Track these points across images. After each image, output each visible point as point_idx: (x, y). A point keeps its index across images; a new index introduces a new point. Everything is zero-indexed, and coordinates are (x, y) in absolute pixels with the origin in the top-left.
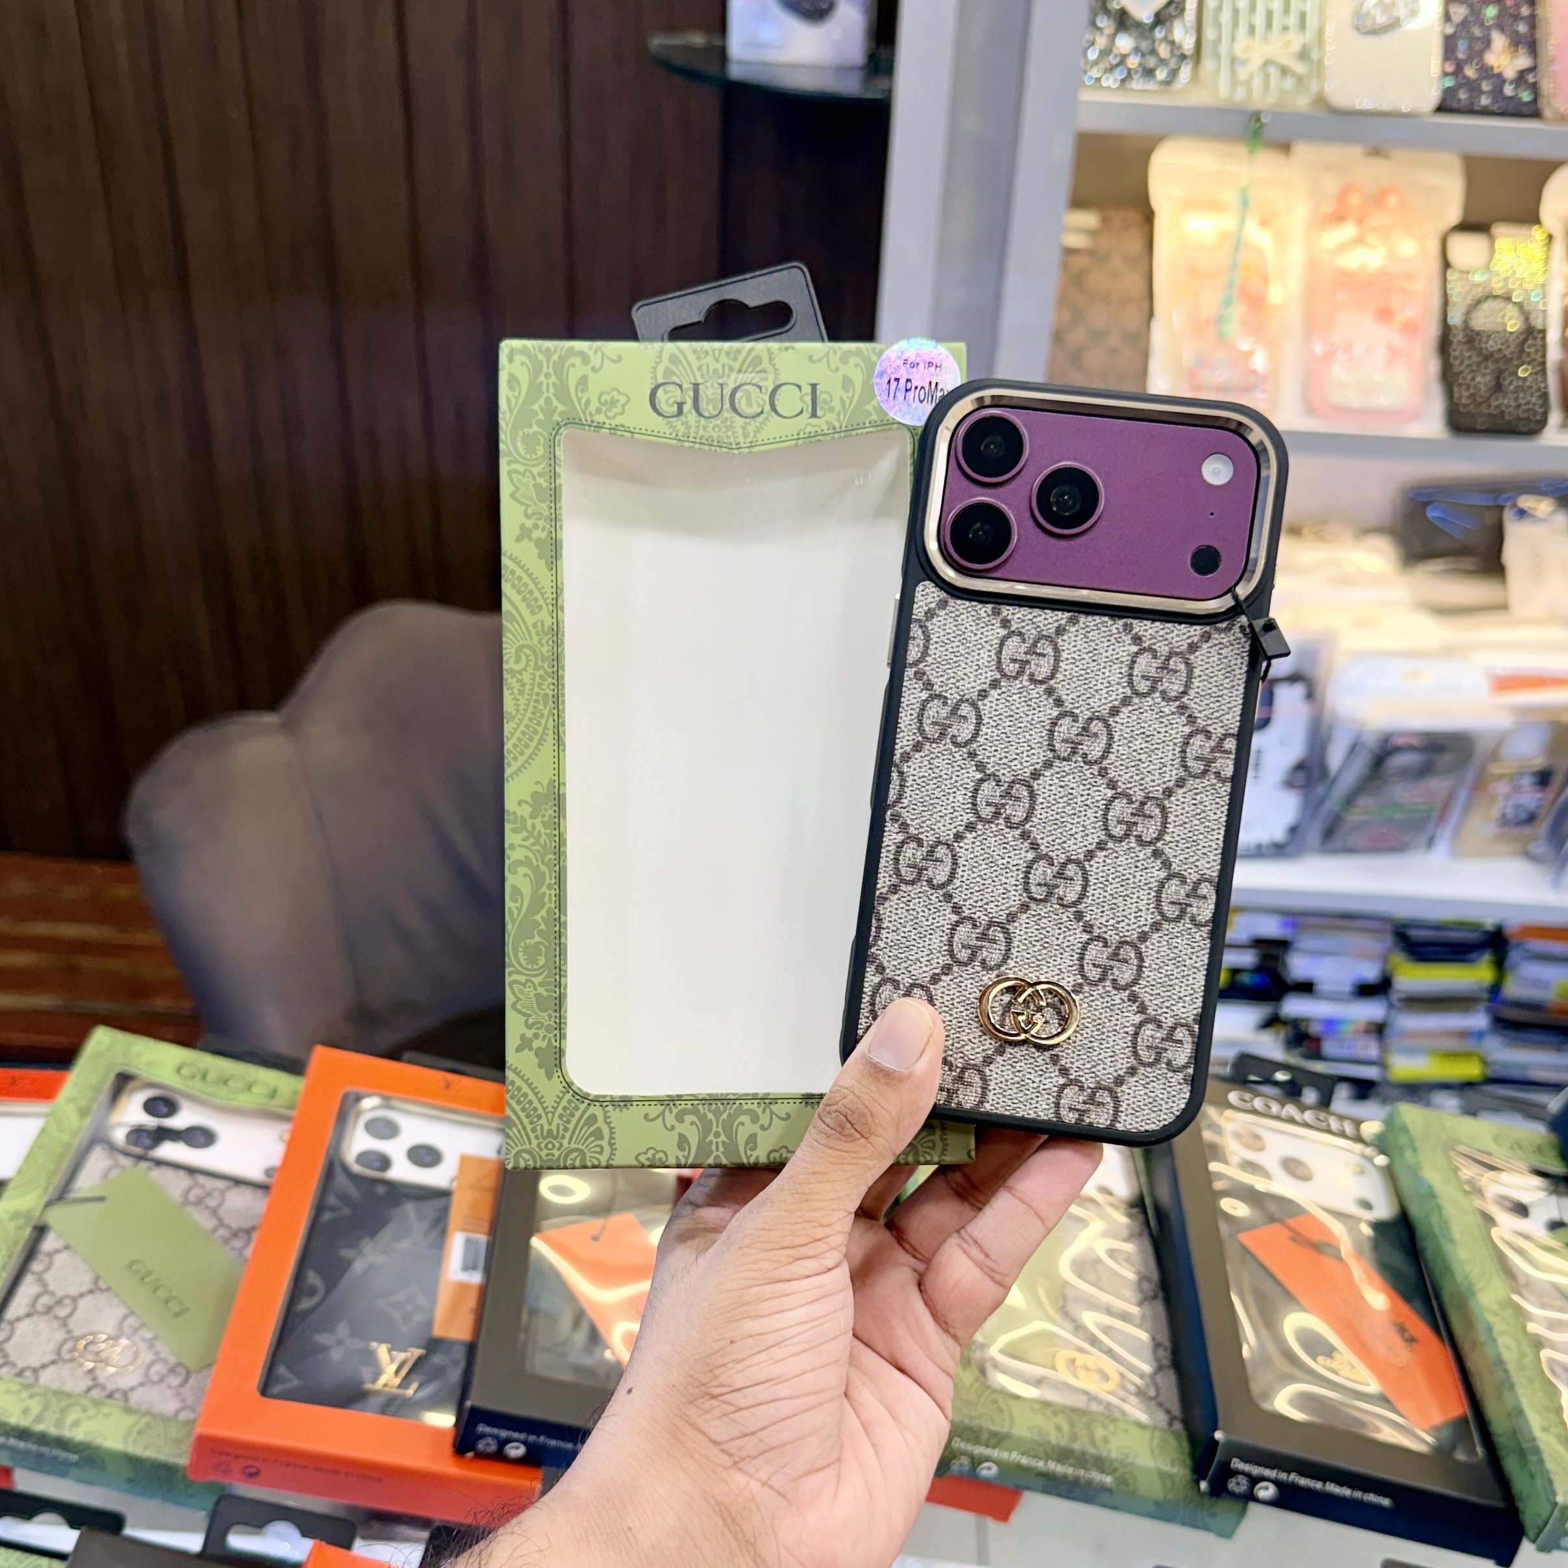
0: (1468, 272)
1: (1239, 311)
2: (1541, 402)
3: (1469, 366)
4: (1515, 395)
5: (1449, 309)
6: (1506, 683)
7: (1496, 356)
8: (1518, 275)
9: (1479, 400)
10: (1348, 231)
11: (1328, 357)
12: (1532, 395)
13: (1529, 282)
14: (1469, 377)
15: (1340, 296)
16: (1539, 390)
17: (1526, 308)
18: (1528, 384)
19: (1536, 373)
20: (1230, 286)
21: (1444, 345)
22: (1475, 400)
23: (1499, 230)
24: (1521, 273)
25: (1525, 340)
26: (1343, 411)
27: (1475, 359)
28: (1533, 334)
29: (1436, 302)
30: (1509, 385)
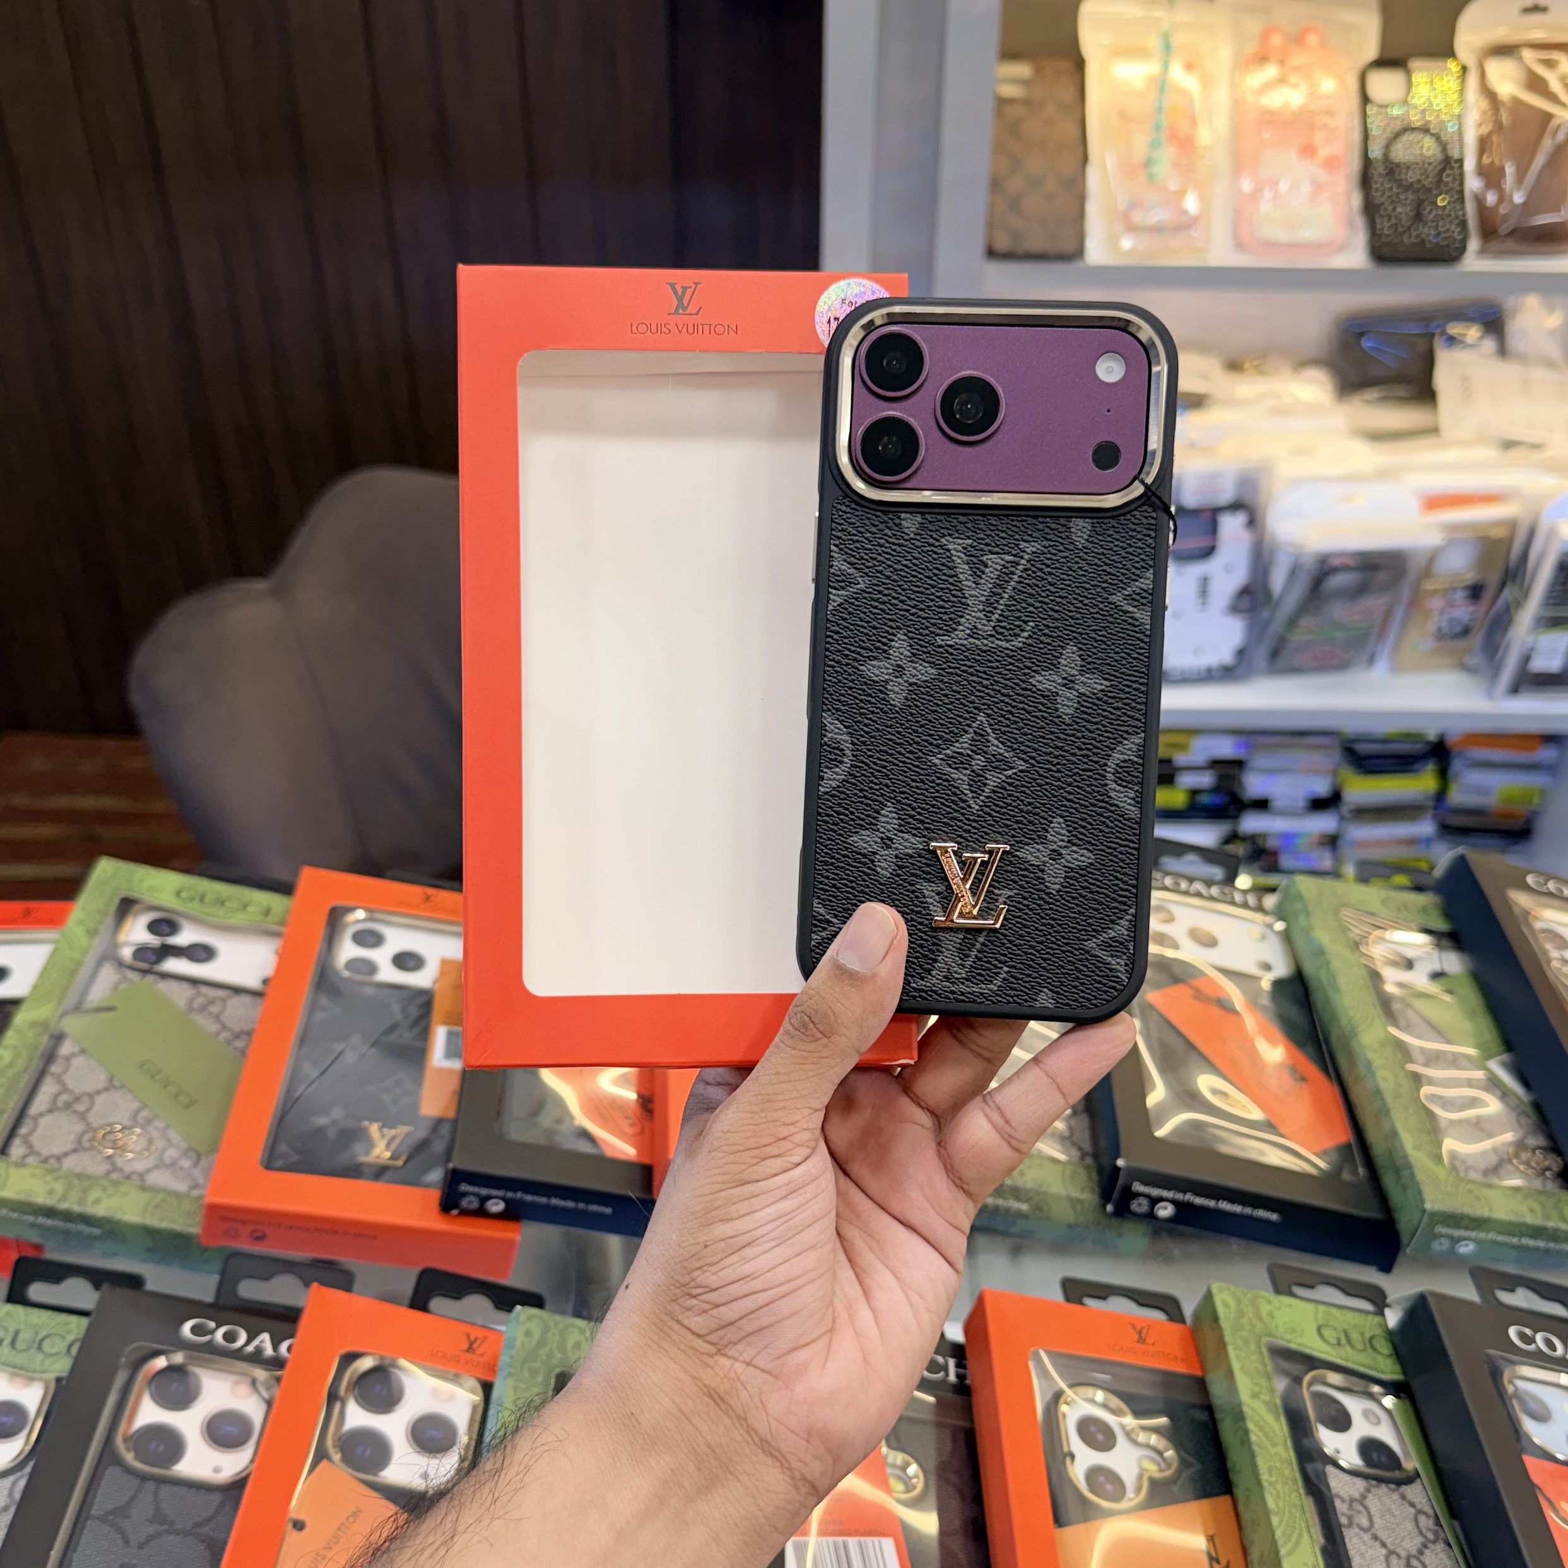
0: (1386, 106)
1: (1167, 154)
2: (1459, 229)
3: (1389, 197)
4: (1434, 224)
5: (1370, 143)
6: (1435, 502)
7: (1416, 186)
8: (1435, 108)
9: (1400, 230)
10: (1271, 71)
11: (1256, 195)
12: (1451, 223)
13: (1446, 114)
14: (1390, 208)
15: (1266, 135)
16: (1457, 217)
17: (1443, 138)
18: (1447, 212)
19: (1455, 202)
20: (1157, 128)
21: (1366, 180)
22: (1396, 230)
23: (1414, 64)
24: (1438, 105)
25: (1443, 170)
26: (1271, 245)
27: (1395, 190)
28: (1450, 165)
29: (1356, 137)
30: (1429, 214)
